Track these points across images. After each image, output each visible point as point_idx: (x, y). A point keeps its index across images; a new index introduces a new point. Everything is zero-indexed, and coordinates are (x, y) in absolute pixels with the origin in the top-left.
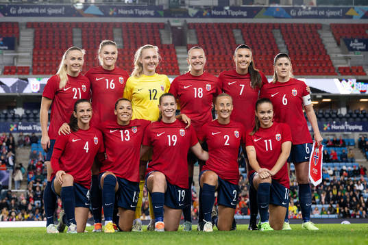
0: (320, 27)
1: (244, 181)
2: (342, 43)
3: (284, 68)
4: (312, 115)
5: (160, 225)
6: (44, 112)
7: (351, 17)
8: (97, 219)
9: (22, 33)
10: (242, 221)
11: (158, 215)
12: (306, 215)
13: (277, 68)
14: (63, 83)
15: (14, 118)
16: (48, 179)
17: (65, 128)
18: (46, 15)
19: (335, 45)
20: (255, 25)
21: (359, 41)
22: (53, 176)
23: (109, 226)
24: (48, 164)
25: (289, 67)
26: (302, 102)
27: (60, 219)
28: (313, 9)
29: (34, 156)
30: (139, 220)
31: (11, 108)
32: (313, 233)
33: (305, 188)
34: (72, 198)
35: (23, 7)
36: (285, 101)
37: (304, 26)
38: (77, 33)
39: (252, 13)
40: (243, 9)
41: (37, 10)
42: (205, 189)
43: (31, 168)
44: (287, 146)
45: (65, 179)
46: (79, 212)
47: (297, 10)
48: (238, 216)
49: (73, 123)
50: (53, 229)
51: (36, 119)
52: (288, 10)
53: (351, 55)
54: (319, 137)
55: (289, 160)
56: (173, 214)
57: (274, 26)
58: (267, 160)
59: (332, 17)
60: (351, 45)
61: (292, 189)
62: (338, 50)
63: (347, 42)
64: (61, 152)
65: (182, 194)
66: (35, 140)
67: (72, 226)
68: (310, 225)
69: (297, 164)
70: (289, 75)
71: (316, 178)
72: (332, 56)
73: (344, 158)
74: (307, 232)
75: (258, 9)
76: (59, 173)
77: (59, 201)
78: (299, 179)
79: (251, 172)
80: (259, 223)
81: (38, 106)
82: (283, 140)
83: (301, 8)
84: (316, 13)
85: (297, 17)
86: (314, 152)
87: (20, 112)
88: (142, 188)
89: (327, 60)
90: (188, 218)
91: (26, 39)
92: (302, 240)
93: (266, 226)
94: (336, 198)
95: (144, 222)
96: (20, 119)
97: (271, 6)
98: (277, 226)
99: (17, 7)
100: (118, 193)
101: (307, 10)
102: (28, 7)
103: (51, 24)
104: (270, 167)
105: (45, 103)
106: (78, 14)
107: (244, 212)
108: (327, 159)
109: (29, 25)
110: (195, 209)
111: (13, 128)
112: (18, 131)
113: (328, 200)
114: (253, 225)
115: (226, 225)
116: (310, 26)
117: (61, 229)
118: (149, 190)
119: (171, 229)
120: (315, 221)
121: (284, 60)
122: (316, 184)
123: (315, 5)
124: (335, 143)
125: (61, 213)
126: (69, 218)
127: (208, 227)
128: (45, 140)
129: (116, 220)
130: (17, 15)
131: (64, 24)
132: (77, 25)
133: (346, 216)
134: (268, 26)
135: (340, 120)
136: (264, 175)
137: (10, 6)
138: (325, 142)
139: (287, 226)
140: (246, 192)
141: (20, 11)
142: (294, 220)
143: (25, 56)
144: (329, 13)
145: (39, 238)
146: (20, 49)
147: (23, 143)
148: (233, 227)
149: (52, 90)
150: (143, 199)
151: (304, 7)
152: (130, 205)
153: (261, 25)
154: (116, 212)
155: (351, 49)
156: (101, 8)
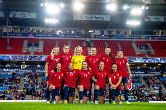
0: (132, 41)
1: (107, 88)
2: (139, 47)
3: (120, 54)
4: (129, 69)
5: (82, 101)
6: (46, 66)
7: (142, 39)
8: (62, 99)
9: (40, 42)
10: (107, 101)
11: (81, 98)
12: (127, 99)
13: (118, 54)
14: (52, 58)
15: (37, 68)
16: (47, 87)
17: (53, 71)
18: (47, 36)
19: (137, 47)
20: (112, 41)
21: (144, 46)
22: (49, 86)
23: (66, 101)
24: (47, 82)
25: (122, 54)
26: (126, 64)
27: (51, 99)
28: (130, 36)
29: (43, 80)
30: (75, 100)
31: (36, 65)
32: (129, 105)
33: (126, 91)
34: (55, 92)
35: (40, 34)
36: (120, 64)
37: (127, 41)
38: (57, 42)
39: (111, 37)
40: (108, 36)
41: (45, 35)
42: (95, 91)
43: (42, 83)
44: (121, 78)
45: (53, 87)
46: (57, 97)
47: (125, 36)
48: (106, 99)
49: (55, 70)
50: (49, 102)
51: (44, 68)
52: (122, 36)
53: (141, 50)
54: (131, 75)
55: (121, 82)
56: (85, 98)
57: (118, 41)
58: (115, 82)
59: (136, 39)
60: (142, 47)
61: (122, 91)
62: (137, 49)
63: (140, 47)
64: (52, 79)
65: (88, 92)
66: (43, 75)
67: (55, 102)
68: (128, 102)
69: (124, 84)
70: (122, 56)
71: (130, 88)
72: (135, 50)
73: (139, 82)
74: (127, 104)
75: (113, 36)
76: (51, 85)
77: (51, 94)
78: (124, 88)
79: (110, 85)
80: (112, 101)
81: (45, 64)
82: (120, 76)
83: (126, 36)
84: (131, 37)
85: (125, 38)
86: (129, 80)
87: (39, 66)
88: (76, 90)
89: (134, 52)
90: (90, 99)
91: (41, 44)
92: (125, 107)
93: (114, 102)
94: (136, 94)
95: (77, 101)
96: (39, 68)
97: (117, 35)
98: (118, 102)
99: (38, 34)
100: (69, 91)
101: (128, 36)
102: (42, 34)
103: (49, 40)
104: (116, 84)
105: (47, 64)
106: (57, 36)
107: (107, 98)
108: (133, 82)
109: (42, 40)
110: (92, 96)
111: (37, 71)
112: (38, 72)
113: (133, 95)
114: (110, 102)
115: (102, 102)
116: (129, 41)
117: (51, 102)
118: (78, 91)
119: (85, 103)
120: (130, 101)
121: (121, 52)
122: (130, 90)
123: (130, 35)
124: (136, 77)
125: (51, 97)
126: (54, 99)
127: (96, 102)
128: (47, 75)
129: (68, 100)
130: (38, 36)
131: (53, 40)
132: (57, 40)
133: (139, 100)
134: (116, 41)
135: (138, 70)
136: (114, 87)
137: (36, 34)
138: (133, 77)
139: (121, 103)
140: (108, 92)
141: (39, 35)
142: (123, 101)
143: (41, 49)
144: (135, 38)
145: (44, 105)
146: (39, 47)
147: (40, 76)
148: (104, 102)
149: (49, 59)
150: (77, 93)
151: (127, 35)
152: (72, 95)
153: (113, 41)
154: (68, 97)
155: (142, 49)
156: (65, 35)
